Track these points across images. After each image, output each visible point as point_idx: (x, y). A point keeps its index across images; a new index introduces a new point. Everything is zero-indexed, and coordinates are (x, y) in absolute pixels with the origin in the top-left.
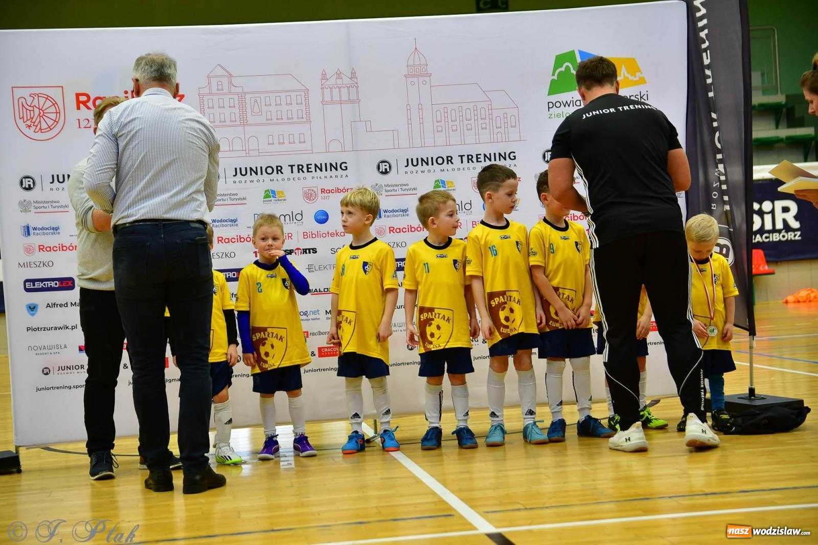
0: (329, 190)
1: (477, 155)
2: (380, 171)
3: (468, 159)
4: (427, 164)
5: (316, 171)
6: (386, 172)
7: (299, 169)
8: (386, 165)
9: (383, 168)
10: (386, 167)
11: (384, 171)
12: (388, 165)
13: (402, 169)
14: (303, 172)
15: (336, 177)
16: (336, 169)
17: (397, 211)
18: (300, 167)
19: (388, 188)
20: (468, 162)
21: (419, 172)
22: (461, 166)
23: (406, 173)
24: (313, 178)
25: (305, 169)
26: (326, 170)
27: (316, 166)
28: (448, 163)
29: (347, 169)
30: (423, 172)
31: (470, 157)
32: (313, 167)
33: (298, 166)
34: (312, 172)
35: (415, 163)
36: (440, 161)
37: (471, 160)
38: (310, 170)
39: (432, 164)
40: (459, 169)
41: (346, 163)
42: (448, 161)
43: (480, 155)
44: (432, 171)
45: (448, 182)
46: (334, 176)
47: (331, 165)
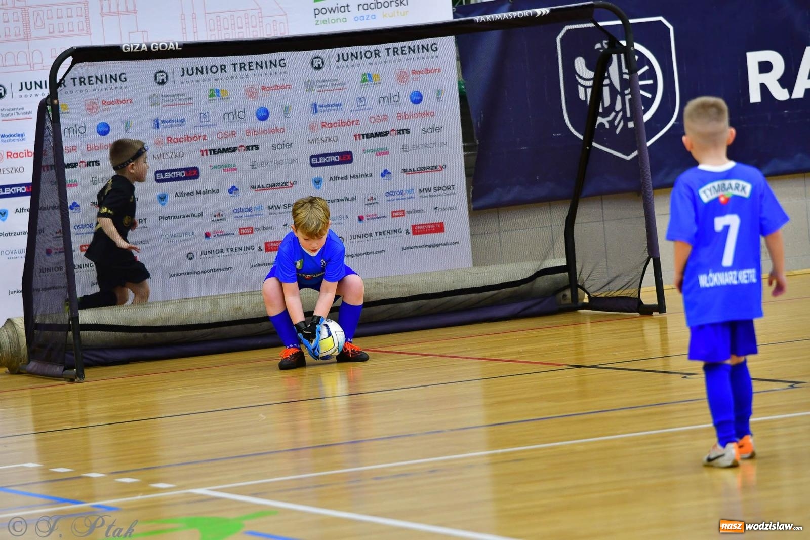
0: (110, 102)
1: (249, 63)
2: (158, 81)
3: (241, 68)
4: (202, 73)
5: (97, 83)
6: (162, 83)
7: (81, 82)
8: (162, 76)
9: (160, 78)
10: (163, 77)
11: (161, 81)
12: (165, 76)
13: (178, 78)
14: (85, 84)
15: (116, 88)
16: (116, 80)
17: (173, 121)
18: (82, 80)
19: (165, 98)
20: (241, 70)
21: (195, 81)
22: (234, 74)
23: (182, 82)
24: (94, 90)
25: (86, 81)
26: (107, 82)
27: (97, 78)
28: (221, 72)
29: (126, 80)
30: (198, 81)
31: (243, 65)
32: (94, 79)
33: (80, 78)
34: (93, 84)
35: (190, 73)
36: (214, 70)
37: (244, 67)
38: (91, 82)
39: (207, 73)
40: (232, 78)
41: (124, 74)
42: (222, 69)
43: (252, 63)
44: (207, 79)
45: (223, 91)
46: (114, 88)
47: (111, 76)
